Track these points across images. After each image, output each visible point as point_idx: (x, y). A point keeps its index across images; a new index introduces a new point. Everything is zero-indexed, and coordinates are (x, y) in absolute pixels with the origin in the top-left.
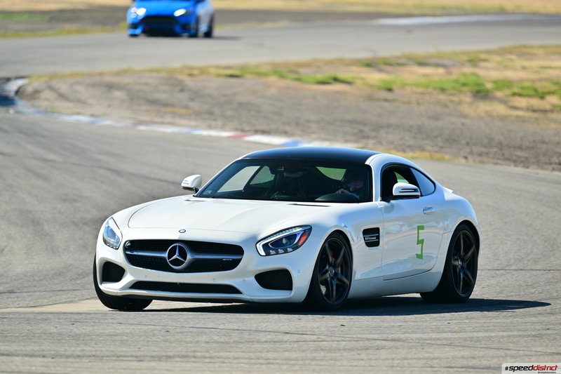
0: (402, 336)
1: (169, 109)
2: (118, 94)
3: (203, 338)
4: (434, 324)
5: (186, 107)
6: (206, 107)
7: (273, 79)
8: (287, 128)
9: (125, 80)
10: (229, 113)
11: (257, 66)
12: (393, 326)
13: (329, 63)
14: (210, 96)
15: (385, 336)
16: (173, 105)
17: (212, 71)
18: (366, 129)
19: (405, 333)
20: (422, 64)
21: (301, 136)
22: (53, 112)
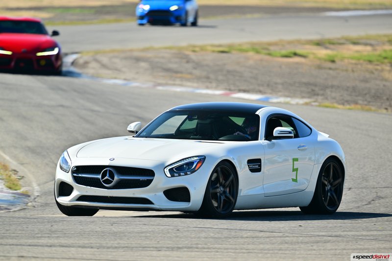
0: (342, 233)
1: (179, 75)
2: (143, 64)
3: (203, 235)
4: (365, 225)
5: (191, 73)
6: (204, 74)
7: (251, 54)
8: (261, 88)
9: (149, 55)
10: (220, 78)
11: (240, 45)
12: (335, 227)
13: (290, 43)
14: (207, 66)
15: (330, 233)
16: (181, 72)
17: (210, 48)
18: (317, 89)
19: (344, 231)
20: (355, 43)
21: (271, 93)
22: (98, 77)
